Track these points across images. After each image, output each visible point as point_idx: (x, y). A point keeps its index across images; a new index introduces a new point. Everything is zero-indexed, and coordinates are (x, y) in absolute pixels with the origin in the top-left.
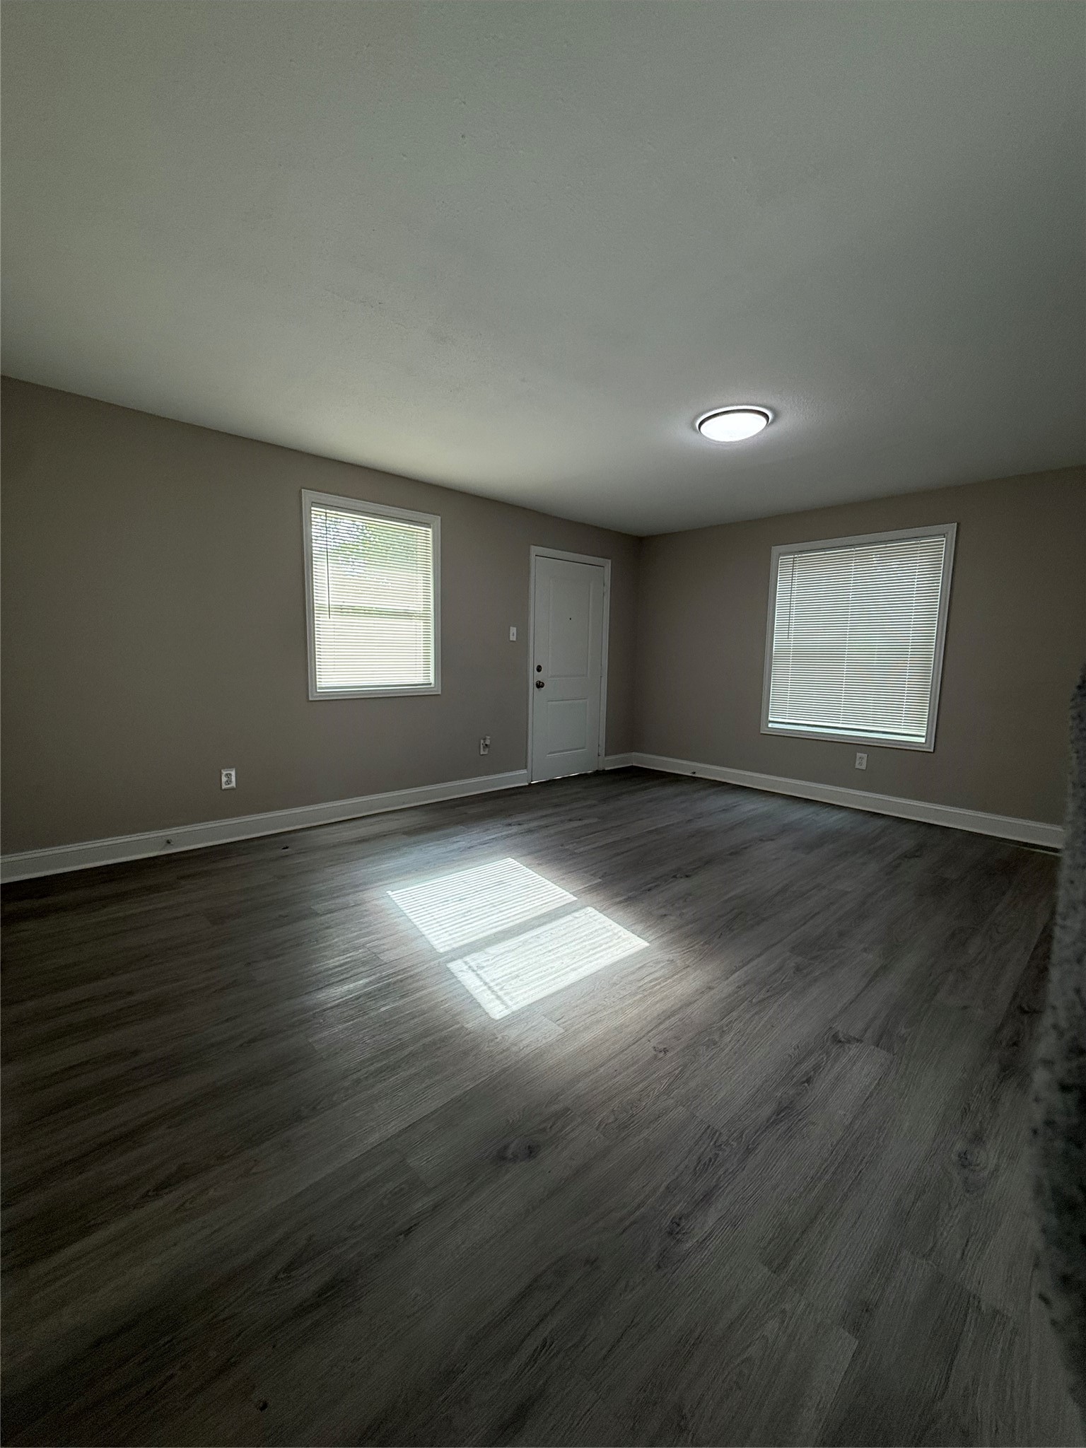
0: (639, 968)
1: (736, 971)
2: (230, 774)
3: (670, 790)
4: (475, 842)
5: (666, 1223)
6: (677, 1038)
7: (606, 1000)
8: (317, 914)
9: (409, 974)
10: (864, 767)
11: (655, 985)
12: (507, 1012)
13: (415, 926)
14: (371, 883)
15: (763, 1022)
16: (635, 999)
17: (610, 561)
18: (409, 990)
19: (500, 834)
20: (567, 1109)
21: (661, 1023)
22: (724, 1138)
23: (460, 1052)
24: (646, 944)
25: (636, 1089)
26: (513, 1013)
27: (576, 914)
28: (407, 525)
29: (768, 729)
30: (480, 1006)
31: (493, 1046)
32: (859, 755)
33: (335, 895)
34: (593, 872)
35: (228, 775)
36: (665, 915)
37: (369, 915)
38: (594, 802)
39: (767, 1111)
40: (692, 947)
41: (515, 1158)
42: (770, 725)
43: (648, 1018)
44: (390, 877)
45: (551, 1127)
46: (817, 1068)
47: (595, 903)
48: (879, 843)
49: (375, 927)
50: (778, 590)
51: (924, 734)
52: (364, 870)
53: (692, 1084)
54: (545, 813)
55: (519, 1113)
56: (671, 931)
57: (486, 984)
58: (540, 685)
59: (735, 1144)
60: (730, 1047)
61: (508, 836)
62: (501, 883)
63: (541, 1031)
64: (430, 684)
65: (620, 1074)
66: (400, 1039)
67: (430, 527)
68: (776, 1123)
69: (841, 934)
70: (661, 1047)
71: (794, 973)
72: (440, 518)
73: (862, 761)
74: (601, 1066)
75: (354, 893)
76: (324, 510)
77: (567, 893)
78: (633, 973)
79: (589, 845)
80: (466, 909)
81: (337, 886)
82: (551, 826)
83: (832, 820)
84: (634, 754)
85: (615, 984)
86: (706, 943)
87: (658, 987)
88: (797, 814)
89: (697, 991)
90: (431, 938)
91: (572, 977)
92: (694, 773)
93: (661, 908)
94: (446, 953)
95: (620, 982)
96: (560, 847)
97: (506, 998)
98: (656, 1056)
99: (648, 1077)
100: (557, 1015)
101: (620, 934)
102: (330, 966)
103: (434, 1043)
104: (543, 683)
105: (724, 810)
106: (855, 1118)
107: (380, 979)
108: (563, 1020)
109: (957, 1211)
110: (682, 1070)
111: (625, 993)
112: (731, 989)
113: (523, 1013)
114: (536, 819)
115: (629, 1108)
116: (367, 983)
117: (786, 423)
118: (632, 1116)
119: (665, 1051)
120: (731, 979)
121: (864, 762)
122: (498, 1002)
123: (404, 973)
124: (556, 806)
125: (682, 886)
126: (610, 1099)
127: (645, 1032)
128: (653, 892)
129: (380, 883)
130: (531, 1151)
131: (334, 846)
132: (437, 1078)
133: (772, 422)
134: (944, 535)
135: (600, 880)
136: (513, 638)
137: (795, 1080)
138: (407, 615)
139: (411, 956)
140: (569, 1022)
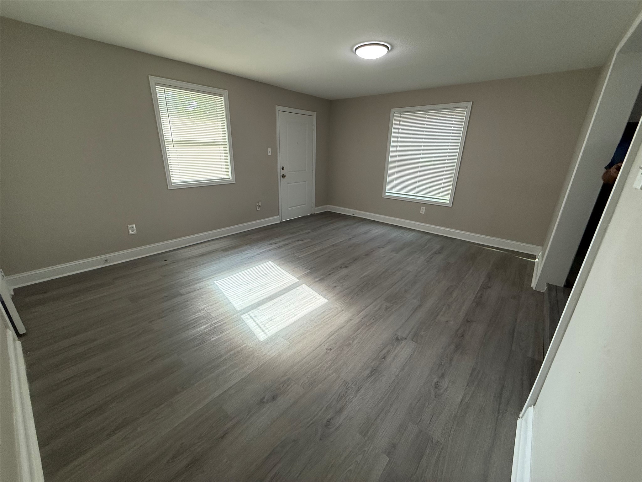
0: (323, 312)
1: (362, 311)
2: (133, 227)
3: (343, 223)
4: (255, 254)
5: (325, 422)
6: (336, 343)
7: (308, 328)
8: (181, 295)
9: (224, 321)
10: (423, 213)
11: (329, 320)
12: (266, 337)
13: (227, 298)
14: (207, 277)
15: (370, 334)
16: (320, 327)
17: (316, 113)
18: (224, 329)
19: (265, 250)
20: (289, 379)
21: (330, 337)
22: (349, 385)
23: (246, 357)
24: (327, 301)
25: (318, 367)
26: (269, 337)
27: (298, 288)
28: (210, 96)
29: (385, 196)
30: (255, 335)
31: (260, 353)
32: (422, 207)
33: (189, 284)
34: (306, 267)
36: (336, 286)
37: (206, 294)
38: (309, 231)
39: (367, 372)
40: (345, 301)
41: (268, 402)
42: (386, 194)
43: (324, 335)
44: (216, 273)
45: (282, 387)
46: (388, 352)
47: (307, 282)
48: (426, 247)
49: (209, 299)
50: (393, 131)
51: (449, 199)
52: (203, 271)
53: (340, 363)
54: (286, 237)
55: (269, 382)
56: (337, 294)
57: (258, 324)
58: (283, 176)
59: (354, 387)
60: (356, 346)
61: (270, 250)
62: (266, 274)
63: (281, 344)
64: (230, 178)
65: (311, 361)
66: (220, 353)
67: (223, 97)
68: (371, 376)
69: (406, 291)
70: (329, 348)
71: (385, 310)
72: (227, 91)
73: (423, 210)
74: (304, 358)
75: (198, 283)
76: (163, 88)
77: (295, 278)
78: (320, 315)
79: (306, 253)
80: (250, 288)
81: (190, 280)
82: (290, 244)
83: (409, 236)
84: (328, 205)
85: (312, 320)
86: (351, 299)
87: (330, 321)
88: (395, 234)
89: (345, 321)
90: (234, 303)
91: (295, 319)
92: (354, 214)
93: (334, 283)
94: (241, 311)
95: (314, 319)
96: (293, 255)
97: (266, 331)
98: (326, 352)
99: (322, 362)
100: (288, 336)
101: (316, 297)
102: (188, 320)
103: (234, 354)
104: (285, 175)
105: (365, 233)
106: (400, 372)
107: (211, 325)
108: (290, 339)
109: (431, 405)
110: (336, 358)
111: (316, 324)
112: (358, 320)
113: (273, 337)
114: (283, 241)
115: (314, 375)
116: (205, 328)
117: (397, 52)
118: (315, 379)
119: (331, 349)
120: (360, 315)
121: (424, 211)
122: (263, 333)
123: (222, 321)
124: (293, 233)
125: (344, 272)
126: (307, 373)
127: (323, 342)
128: (332, 275)
129: (211, 277)
130: (274, 398)
131: (189, 258)
132: (236, 369)
133: (390, 50)
134: (466, 107)
135: (309, 271)
136: (269, 154)
137: (380, 357)
138: (214, 144)
139: (226, 313)
140: (292, 339)
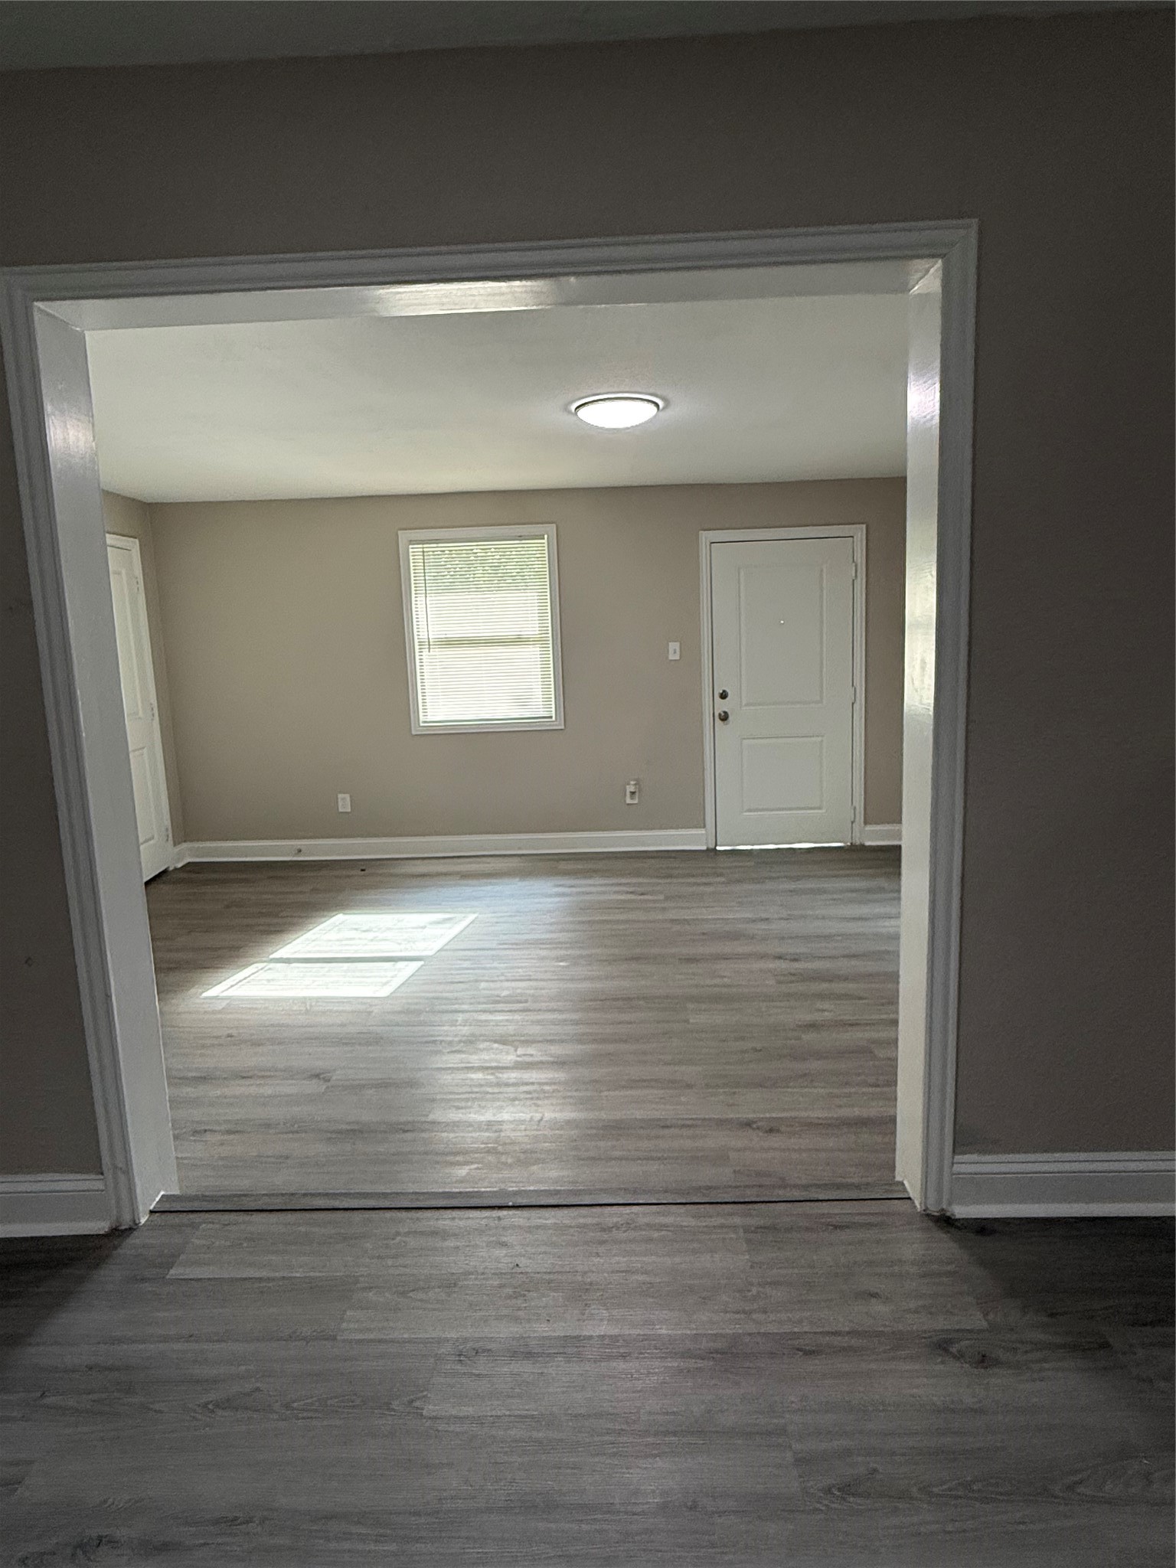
2: (346, 799)
17: (863, 527)
28: (518, 542)
35: (343, 799)
58: (725, 717)
64: (551, 717)
67: (545, 539)
72: (554, 525)
76: (421, 546)
104: (731, 715)
136: (674, 656)
138: (519, 641)
